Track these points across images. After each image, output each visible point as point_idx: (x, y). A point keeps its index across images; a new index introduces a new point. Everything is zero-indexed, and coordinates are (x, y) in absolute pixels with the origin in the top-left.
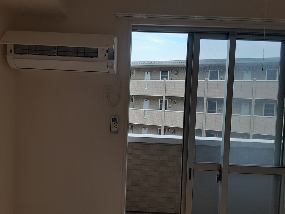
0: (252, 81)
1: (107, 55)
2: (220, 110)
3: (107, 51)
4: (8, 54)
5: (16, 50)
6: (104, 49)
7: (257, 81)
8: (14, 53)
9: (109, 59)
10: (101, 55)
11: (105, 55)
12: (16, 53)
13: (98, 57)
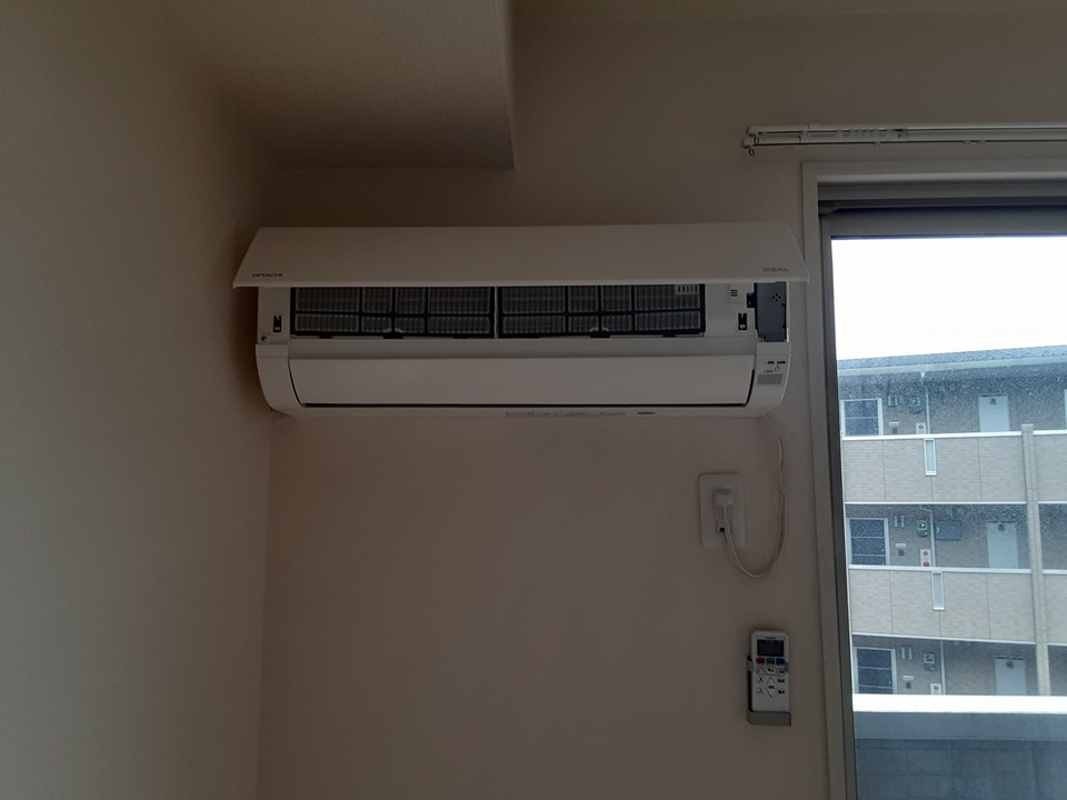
0: (1018, 433)
1: (751, 320)
2: (901, 553)
3: (752, 298)
4: (263, 338)
5: (303, 315)
6: (733, 292)
7: (1036, 433)
8: (293, 331)
10: (720, 321)
11: (743, 320)
12: (300, 334)
13: (703, 329)
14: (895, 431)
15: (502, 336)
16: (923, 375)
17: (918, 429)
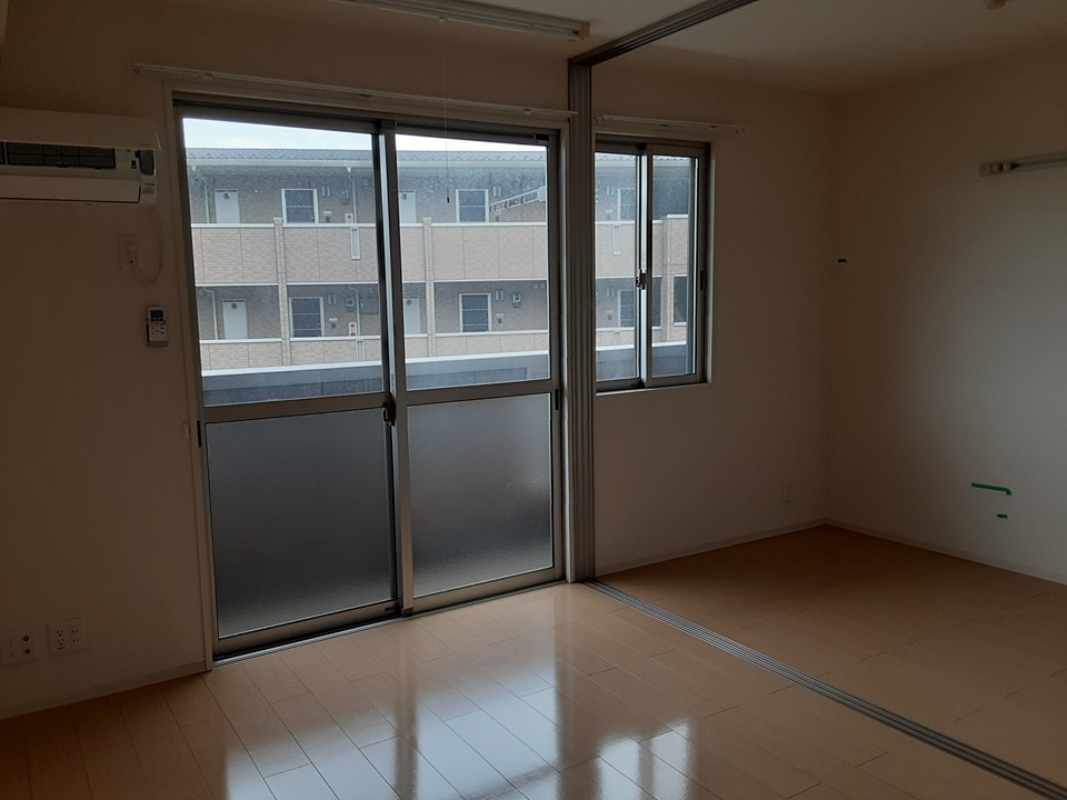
0: (421, 225)
1: (138, 163)
2: (334, 326)
3: (138, 154)
6: (129, 151)
7: (433, 225)
9: (144, 172)
10: (123, 163)
11: (134, 163)
13: (115, 166)
14: (328, 220)
15: (10, 163)
16: (349, 170)
17: (347, 219)
